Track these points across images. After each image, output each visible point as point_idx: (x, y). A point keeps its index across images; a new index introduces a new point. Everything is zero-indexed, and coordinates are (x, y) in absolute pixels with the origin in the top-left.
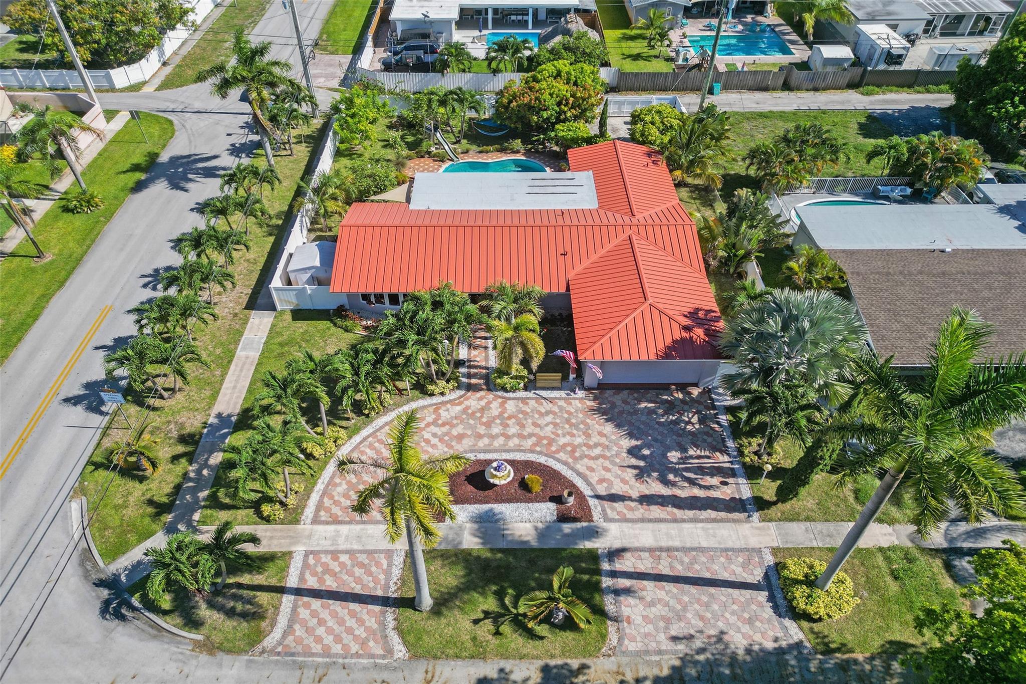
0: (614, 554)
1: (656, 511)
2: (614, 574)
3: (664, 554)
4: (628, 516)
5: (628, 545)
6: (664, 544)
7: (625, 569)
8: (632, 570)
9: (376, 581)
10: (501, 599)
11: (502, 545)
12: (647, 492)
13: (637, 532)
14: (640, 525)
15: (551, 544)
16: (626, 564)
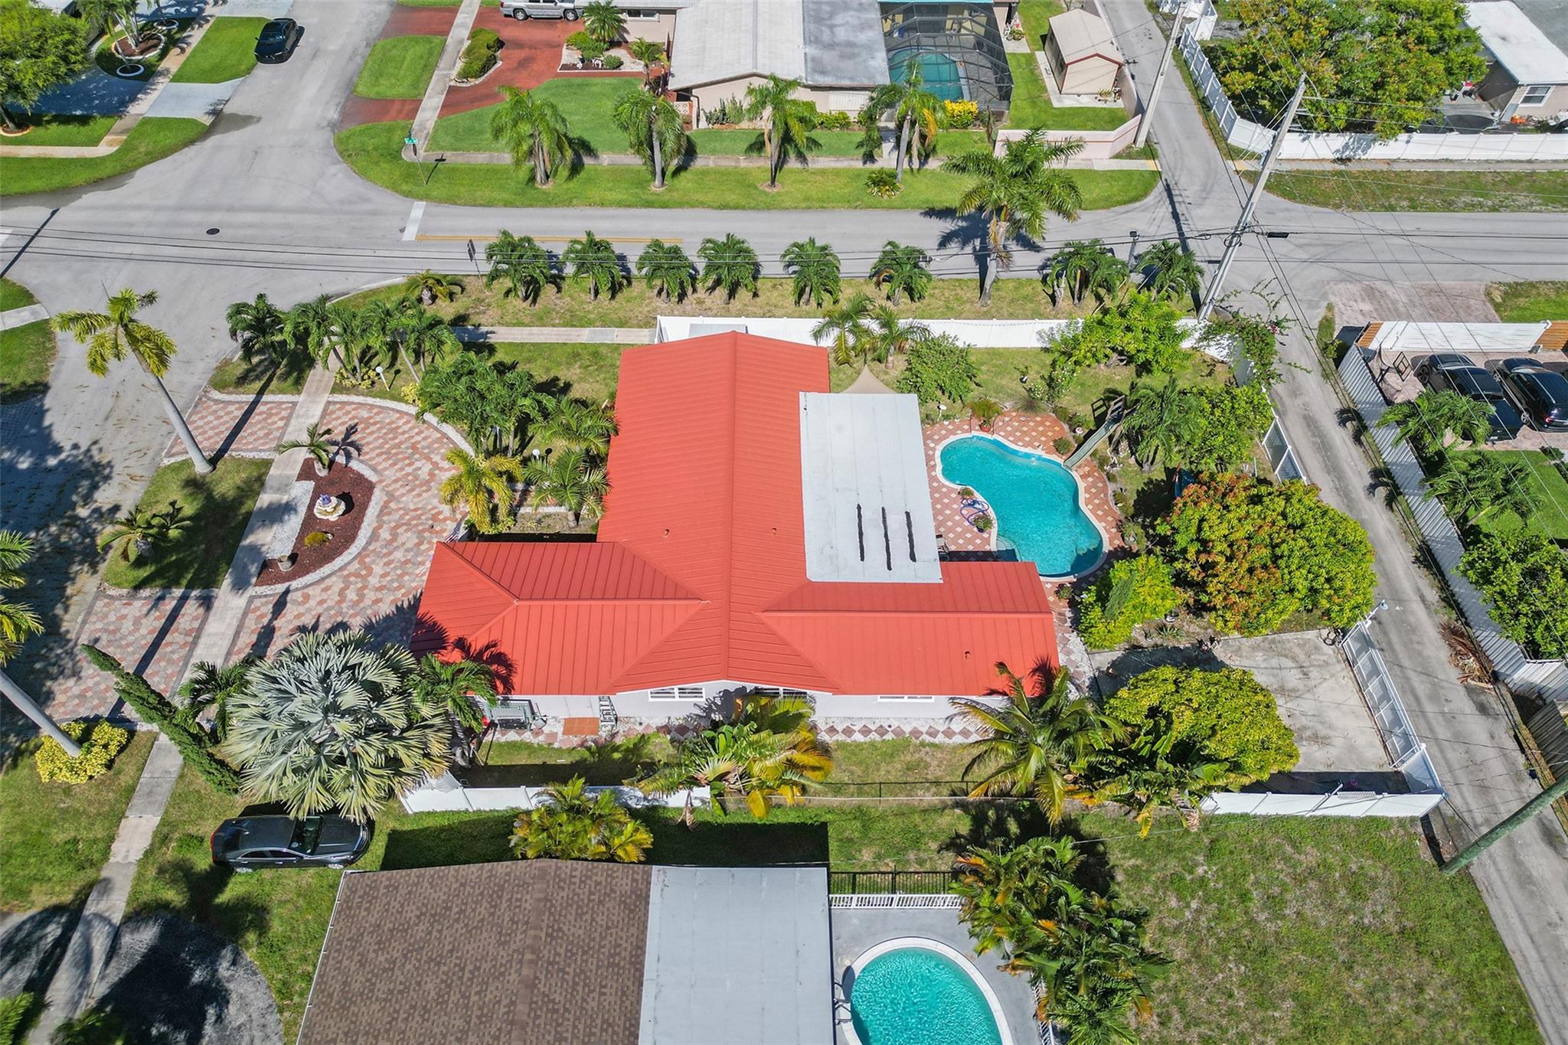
0: (207, 602)
1: (248, 639)
2: (184, 599)
3: (190, 639)
4: (251, 616)
5: (212, 612)
6: (203, 641)
7: (187, 606)
8: (183, 611)
9: (248, 443)
10: (189, 518)
11: (252, 520)
12: (277, 634)
13: (227, 620)
14: (235, 623)
15: (239, 554)
16: (191, 608)
